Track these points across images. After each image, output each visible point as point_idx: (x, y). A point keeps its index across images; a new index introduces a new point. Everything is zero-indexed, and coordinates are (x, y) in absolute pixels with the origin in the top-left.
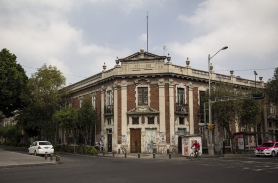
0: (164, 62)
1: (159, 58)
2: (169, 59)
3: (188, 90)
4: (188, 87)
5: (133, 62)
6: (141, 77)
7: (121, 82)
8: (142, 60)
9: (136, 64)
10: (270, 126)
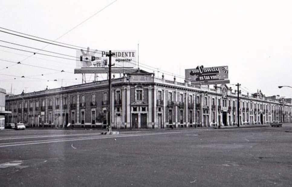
0: (151, 76)
1: (148, 74)
2: (154, 74)
3: (163, 92)
4: (163, 90)
5: (134, 75)
6: (139, 84)
7: (126, 86)
8: (139, 74)
9: (136, 76)
10: (204, 113)
